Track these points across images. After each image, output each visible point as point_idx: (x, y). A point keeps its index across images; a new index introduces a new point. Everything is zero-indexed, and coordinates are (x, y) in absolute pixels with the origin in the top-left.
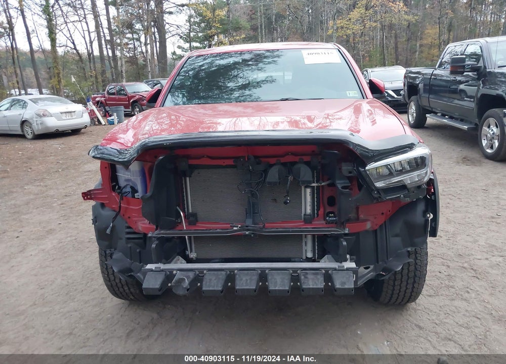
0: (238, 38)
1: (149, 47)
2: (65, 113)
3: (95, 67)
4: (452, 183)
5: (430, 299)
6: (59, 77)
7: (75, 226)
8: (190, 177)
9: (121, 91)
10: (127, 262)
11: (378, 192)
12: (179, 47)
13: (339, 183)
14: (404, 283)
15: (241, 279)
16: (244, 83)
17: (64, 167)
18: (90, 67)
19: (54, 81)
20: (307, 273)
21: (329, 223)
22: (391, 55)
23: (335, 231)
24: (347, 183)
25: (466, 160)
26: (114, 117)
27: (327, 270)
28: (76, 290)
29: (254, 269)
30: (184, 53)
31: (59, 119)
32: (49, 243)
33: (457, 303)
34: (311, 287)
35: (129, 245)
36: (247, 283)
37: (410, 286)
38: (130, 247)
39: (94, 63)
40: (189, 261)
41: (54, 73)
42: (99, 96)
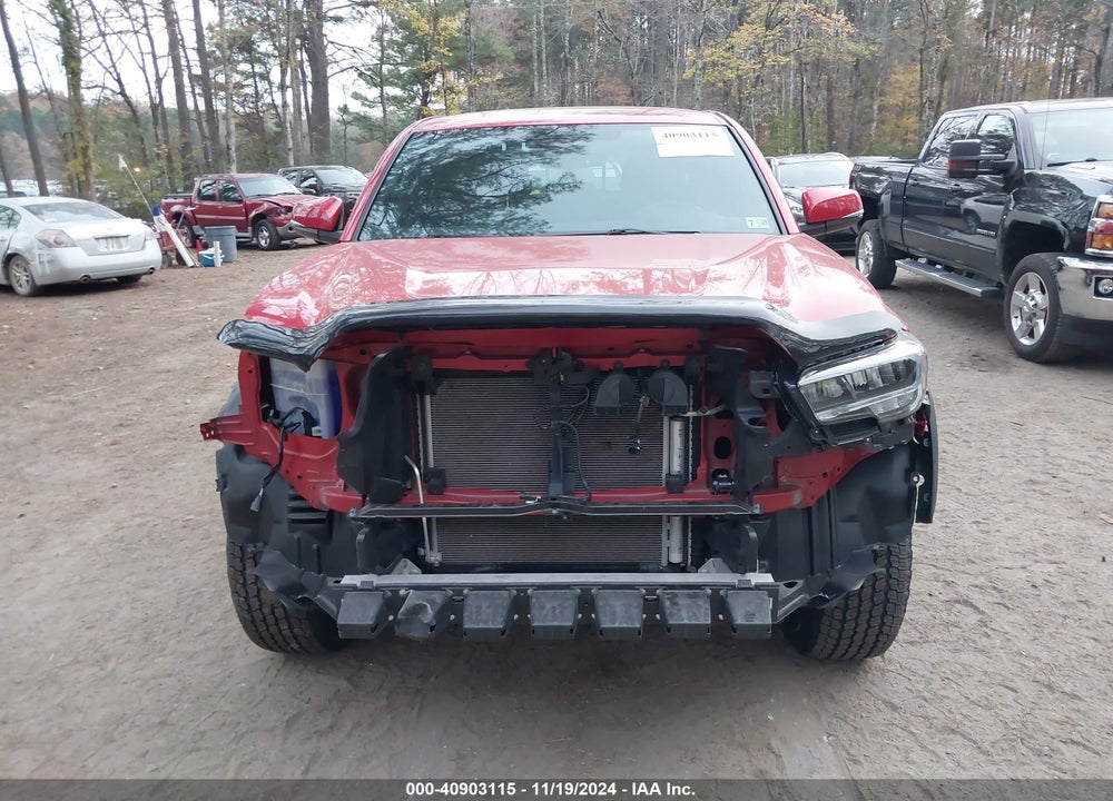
0: (487, 80)
1: (289, 93)
2: (106, 238)
3: (166, 135)
4: (950, 408)
5: (913, 649)
6: (85, 155)
7: (149, 492)
8: (433, 394)
9: (228, 193)
10: (292, 571)
11: (822, 432)
12: (356, 96)
13: (742, 413)
14: (864, 617)
15: (543, 607)
16: (513, 190)
17: (110, 360)
18: (157, 136)
19: (75, 165)
20: (676, 595)
21: (719, 493)
22: (818, 125)
23: (732, 509)
24: (757, 412)
25: (977, 360)
26: (215, 251)
27: (716, 588)
28: (165, 631)
29: (567, 586)
30: (367, 109)
31: (92, 252)
32: (95, 530)
33: (966, 657)
34: (686, 622)
35: (296, 536)
36: (553, 615)
37: (876, 623)
38: (299, 539)
39: (165, 127)
40: (427, 568)
41: (74, 147)
42: (177, 201)
